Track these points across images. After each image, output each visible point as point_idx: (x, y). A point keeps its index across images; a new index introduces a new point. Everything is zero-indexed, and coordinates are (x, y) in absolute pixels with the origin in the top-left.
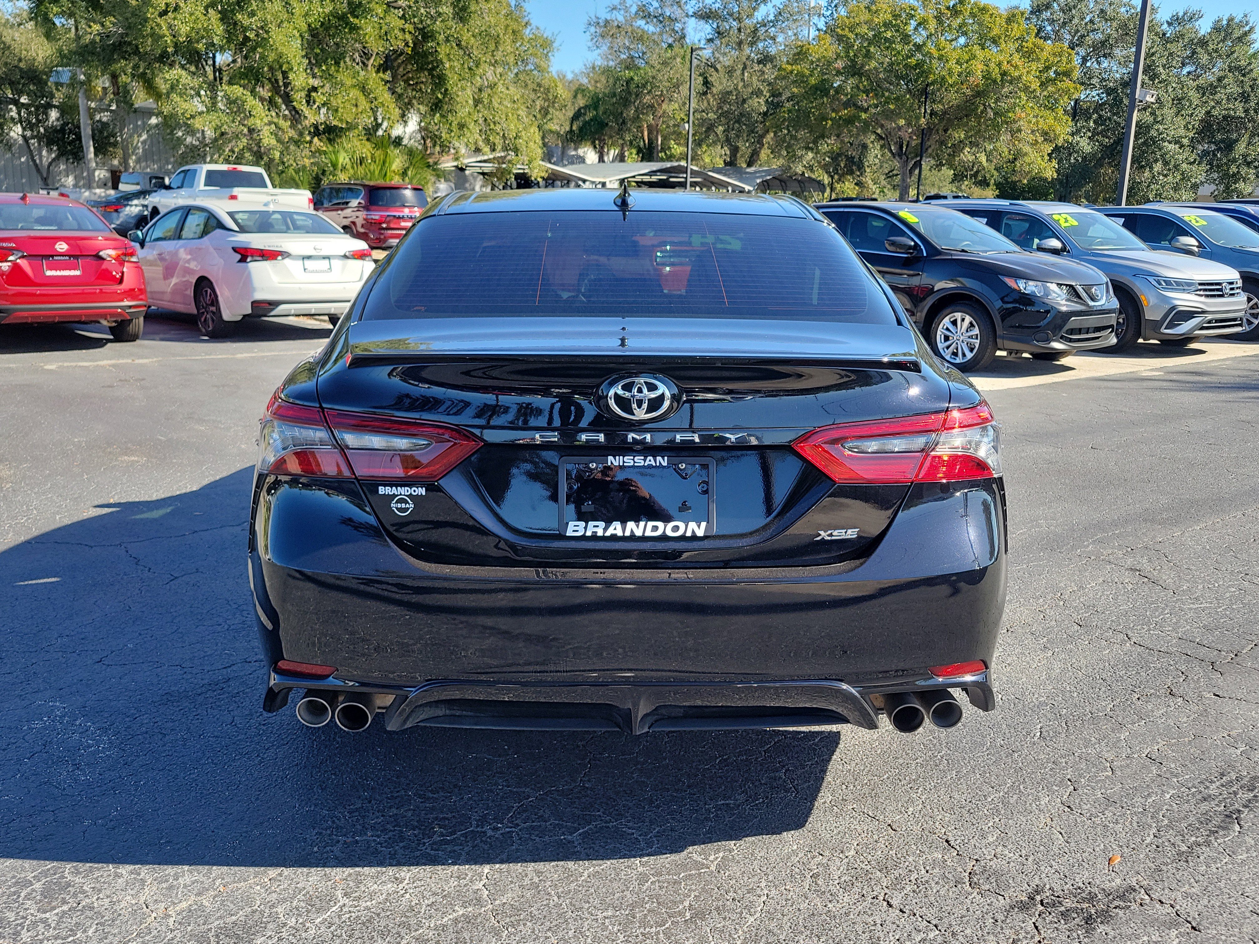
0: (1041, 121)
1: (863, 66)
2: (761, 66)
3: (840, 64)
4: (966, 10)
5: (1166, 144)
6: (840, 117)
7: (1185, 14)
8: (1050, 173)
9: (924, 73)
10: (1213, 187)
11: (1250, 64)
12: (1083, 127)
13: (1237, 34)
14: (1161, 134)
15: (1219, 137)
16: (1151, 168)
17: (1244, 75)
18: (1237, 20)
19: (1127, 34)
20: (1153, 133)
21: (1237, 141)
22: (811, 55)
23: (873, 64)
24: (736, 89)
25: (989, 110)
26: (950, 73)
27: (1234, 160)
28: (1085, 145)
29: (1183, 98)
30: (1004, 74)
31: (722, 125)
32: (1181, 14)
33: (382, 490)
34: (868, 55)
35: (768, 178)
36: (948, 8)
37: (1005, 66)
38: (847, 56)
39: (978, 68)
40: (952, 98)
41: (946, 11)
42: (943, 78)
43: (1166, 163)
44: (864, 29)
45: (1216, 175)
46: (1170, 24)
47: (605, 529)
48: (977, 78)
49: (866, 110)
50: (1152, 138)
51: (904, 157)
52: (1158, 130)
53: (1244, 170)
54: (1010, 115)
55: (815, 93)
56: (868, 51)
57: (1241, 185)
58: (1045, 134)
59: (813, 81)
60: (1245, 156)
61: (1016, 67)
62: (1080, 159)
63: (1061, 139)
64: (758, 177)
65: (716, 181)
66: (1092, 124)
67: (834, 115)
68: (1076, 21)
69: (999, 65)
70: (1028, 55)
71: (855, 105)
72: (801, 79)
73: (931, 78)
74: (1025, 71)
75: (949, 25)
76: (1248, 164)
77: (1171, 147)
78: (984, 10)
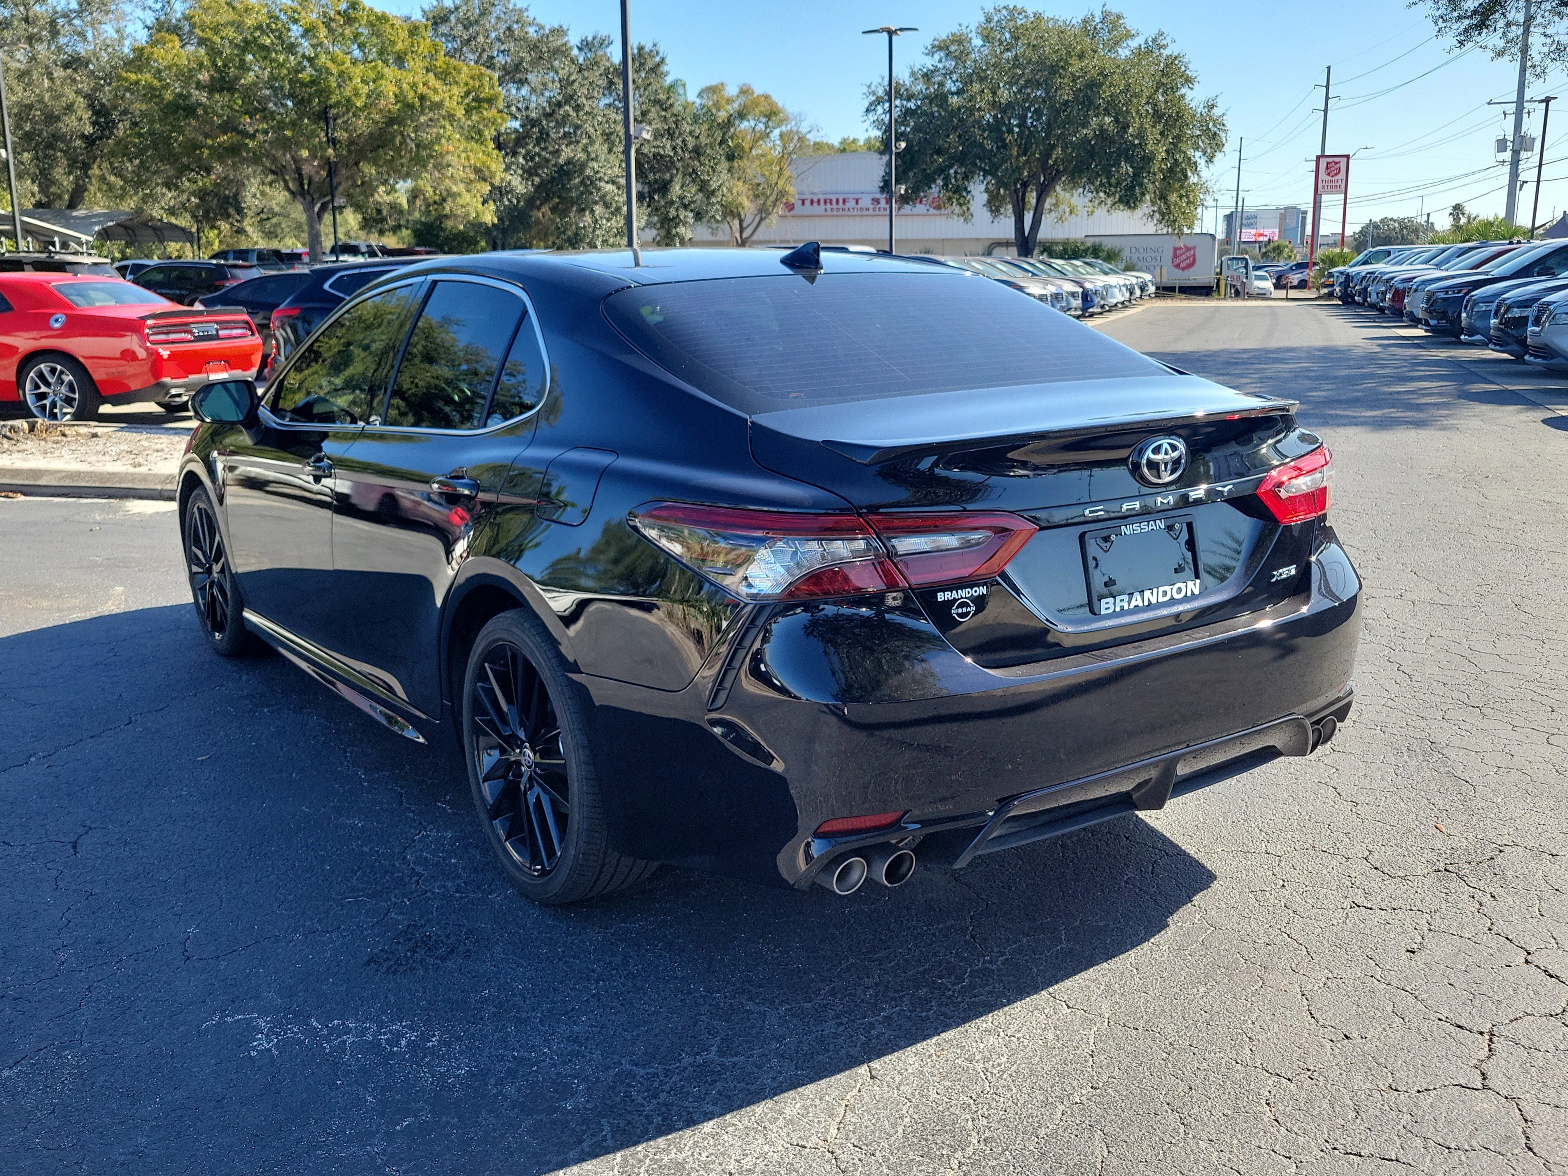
0: (472, 156)
1: (237, 78)
2: (69, 71)
3: (204, 76)
4: (362, 17)
5: (603, 184)
6: (219, 146)
7: (594, 39)
8: (489, 217)
9: (324, 93)
10: (654, 232)
11: (668, 98)
12: (512, 163)
13: (650, 64)
14: (598, 172)
15: (651, 177)
16: (592, 211)
17: (665, 110)
18: (647, 50)
19: (540, 58)
20: (588, 172)
21: (671, 181)
22: (156, 61)
23: (250, 77)
24: (41, 101)
25: (408, 141)
26: (357, 94)
27: (672, 203)
28: (520, 186)
29: (612, 133)
30: (422, 98)
31: (28, 151)
32: (590, 39)
33: (940, 597)
34: (244, 67)
35: (110, 224)
36: (339, 13)
37: (421, 89)
38: (214, 64)
39: (390, 90)
40: (362, 126)
41: (337, 17)
42: (348, 100)
43: (607, 206)
44: (230, 32)
45: (656, 219)
46: (580, 49)
47: (1129, 603)
48: (389, 102)
49: (253, 137)
50: (588, 177)
51: (308, 197)
52: (593, 168)
53: (682, 214)
54: (436, 148)
55: (176, 112)
56: (242, 60)
57: (681, 230)
58: (477, 171)
59: (168, 96)
60: (682, 198)
61: (435, 91)
62: (515, 201)
63: (498, 178)
64: (96, 224)
65: (33, 228)
66: (521, 160)
67: (209, 142)
68: (481, 39)
69: (414, 86)
70: (444, 76)
71: (235, 129)
72: (152, 94)
73: (334, 99)
74: (446, 95)
75: (342, 35)
76: (685, 207)
77: (609, 187)
78: (383, 18)
